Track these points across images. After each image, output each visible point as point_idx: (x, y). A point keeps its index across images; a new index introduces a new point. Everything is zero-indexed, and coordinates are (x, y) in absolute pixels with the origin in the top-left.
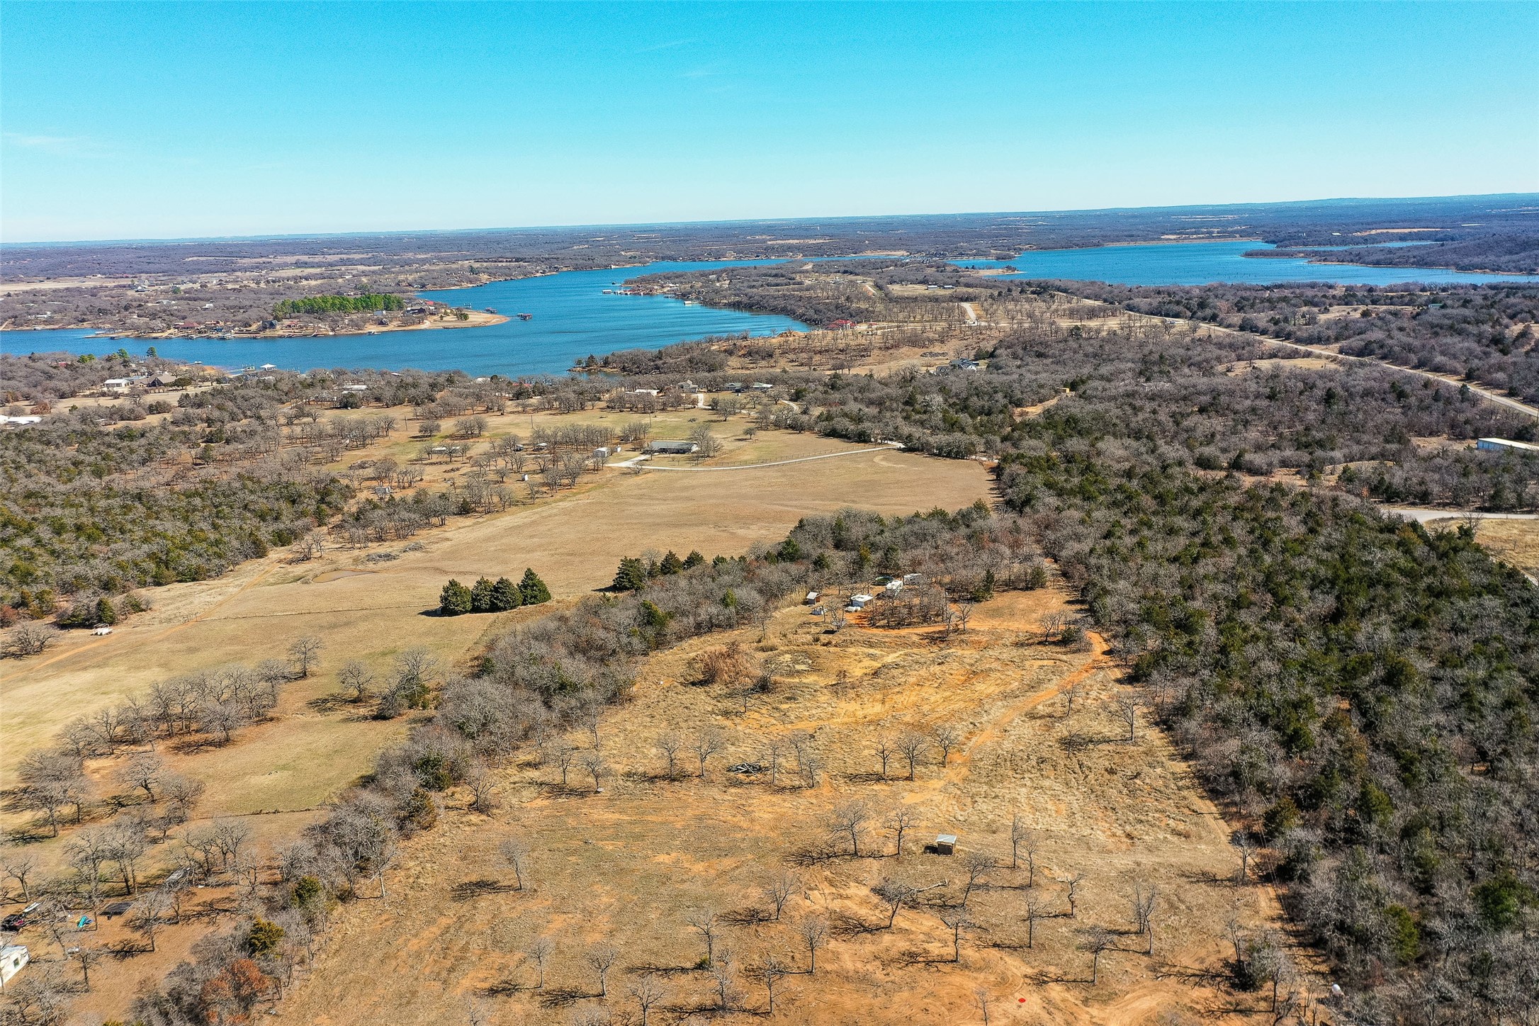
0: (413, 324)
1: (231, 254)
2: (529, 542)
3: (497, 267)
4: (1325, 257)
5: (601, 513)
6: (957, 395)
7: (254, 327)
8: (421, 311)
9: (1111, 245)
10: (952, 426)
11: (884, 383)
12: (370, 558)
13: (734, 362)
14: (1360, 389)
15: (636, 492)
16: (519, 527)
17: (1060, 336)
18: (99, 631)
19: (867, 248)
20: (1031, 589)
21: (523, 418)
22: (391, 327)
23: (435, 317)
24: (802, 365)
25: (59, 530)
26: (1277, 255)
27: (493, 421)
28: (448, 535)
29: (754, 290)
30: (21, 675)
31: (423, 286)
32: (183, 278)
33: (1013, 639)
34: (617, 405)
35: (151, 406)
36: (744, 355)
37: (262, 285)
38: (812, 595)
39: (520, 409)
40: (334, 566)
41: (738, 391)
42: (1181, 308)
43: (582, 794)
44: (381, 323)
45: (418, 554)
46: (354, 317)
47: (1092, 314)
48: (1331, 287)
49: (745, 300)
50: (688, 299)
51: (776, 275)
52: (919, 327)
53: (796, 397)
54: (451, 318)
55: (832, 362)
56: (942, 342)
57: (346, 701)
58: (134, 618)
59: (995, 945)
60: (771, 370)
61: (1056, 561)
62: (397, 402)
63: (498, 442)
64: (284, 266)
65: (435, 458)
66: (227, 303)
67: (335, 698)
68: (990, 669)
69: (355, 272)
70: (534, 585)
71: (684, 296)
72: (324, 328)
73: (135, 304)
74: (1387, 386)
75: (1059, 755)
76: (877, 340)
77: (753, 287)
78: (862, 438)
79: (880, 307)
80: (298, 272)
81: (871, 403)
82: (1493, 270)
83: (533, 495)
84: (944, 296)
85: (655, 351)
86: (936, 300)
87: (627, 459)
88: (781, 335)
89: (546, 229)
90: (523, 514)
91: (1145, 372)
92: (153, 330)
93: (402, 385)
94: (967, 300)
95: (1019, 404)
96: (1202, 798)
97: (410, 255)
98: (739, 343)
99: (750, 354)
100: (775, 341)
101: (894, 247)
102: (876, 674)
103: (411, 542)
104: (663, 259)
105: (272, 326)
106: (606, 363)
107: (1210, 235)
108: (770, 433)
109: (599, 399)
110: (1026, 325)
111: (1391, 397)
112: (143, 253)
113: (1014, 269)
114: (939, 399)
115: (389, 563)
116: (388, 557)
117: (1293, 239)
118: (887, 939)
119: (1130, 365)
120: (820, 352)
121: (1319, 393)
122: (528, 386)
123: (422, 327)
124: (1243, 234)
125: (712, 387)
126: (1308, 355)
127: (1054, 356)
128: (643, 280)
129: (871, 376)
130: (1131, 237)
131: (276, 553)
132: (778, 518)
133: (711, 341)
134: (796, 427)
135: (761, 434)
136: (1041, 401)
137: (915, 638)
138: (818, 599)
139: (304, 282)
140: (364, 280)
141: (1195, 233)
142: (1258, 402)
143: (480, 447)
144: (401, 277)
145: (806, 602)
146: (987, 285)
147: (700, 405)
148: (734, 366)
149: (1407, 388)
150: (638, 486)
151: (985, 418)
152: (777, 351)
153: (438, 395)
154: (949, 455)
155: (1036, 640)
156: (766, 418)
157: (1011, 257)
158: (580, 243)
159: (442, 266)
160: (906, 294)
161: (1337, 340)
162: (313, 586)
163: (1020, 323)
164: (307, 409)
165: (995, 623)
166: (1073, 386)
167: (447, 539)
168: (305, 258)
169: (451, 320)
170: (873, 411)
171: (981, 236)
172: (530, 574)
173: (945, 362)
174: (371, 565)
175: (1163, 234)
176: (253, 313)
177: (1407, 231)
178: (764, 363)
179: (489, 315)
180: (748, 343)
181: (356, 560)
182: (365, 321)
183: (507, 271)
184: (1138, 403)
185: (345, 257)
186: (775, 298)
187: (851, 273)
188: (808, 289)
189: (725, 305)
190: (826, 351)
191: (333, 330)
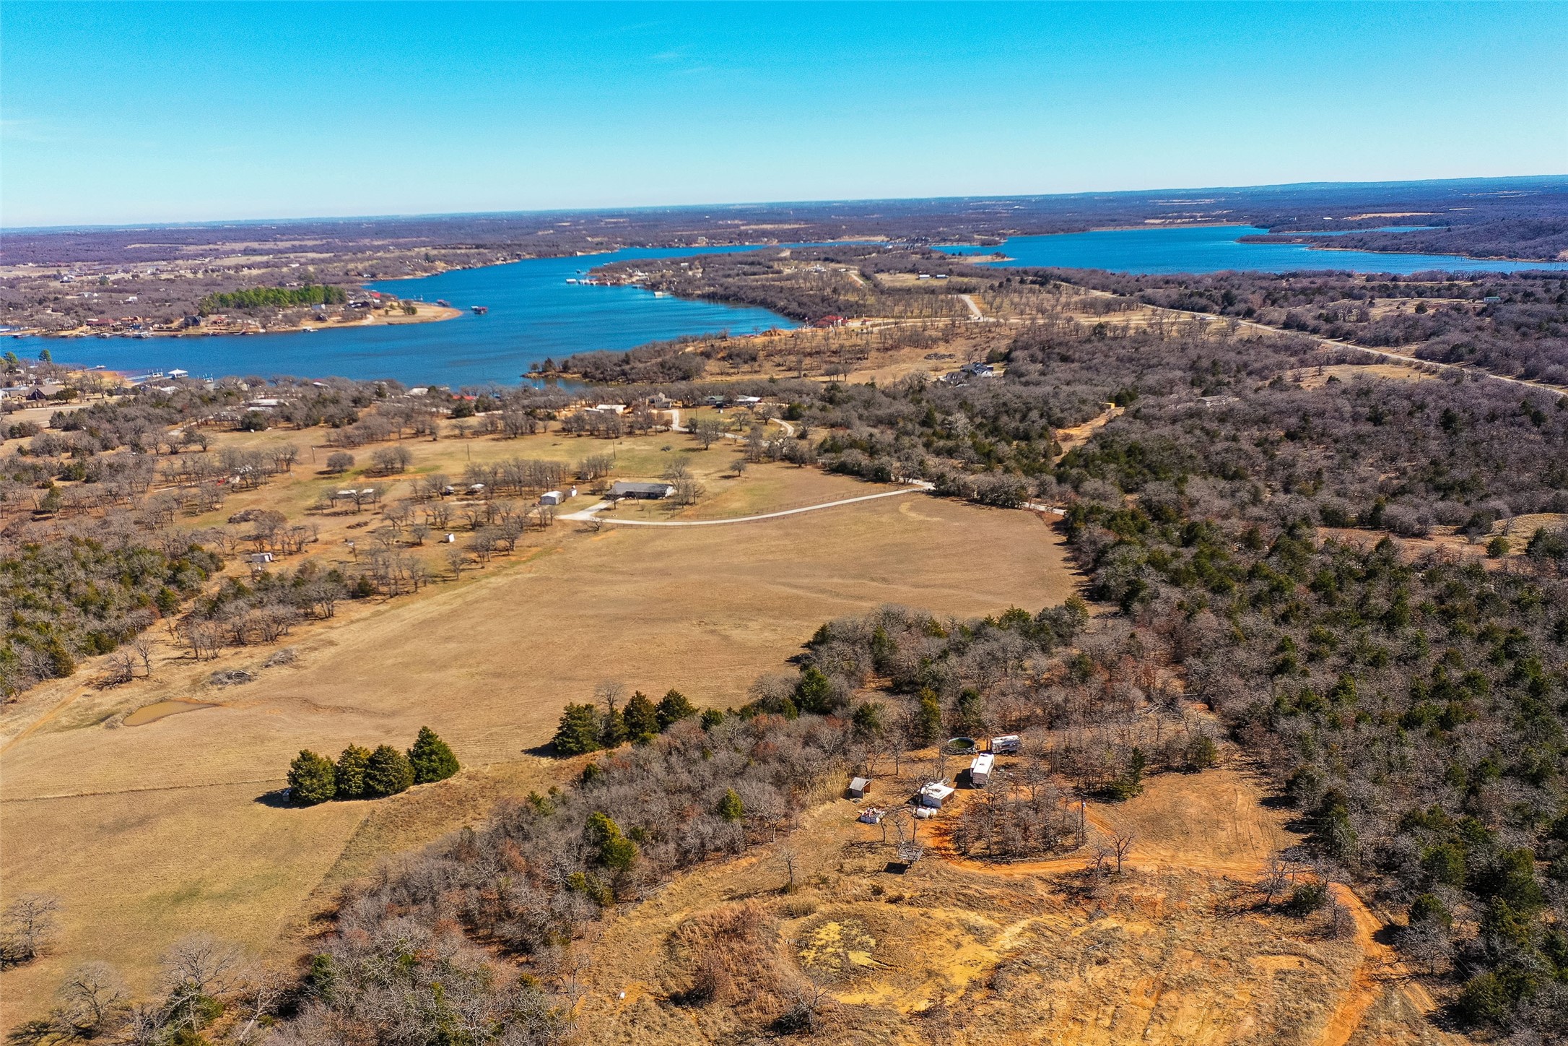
0: (355, 319)
1: (177, 241)
3: (455, 255)
4: (1327, 243)
5: (546, 597)
6: (982, 413)
7: (175, 325)
8: (365, 304)
9: (1097, 230)
10: (988, 458)
11: (891, 395)
12: (215, 678)
13: (712, 366)
14: (1480, 409)
15: (594, 560)
16: (433, 620)
17: (1082, 336)
19: (845, 233)
20: (1199, 769)
21: (459, 445)
22: (330, 323)
23: (379, 312)
24: (790, 369)
26: (1274, 240)
27: (420, 449)
28: (334, 635)
29: (730, 280)
31: (373, 275)
32: (115, 267)
33: (1207, 895)
34: (574, 428)
35: (12, 429)
36: (723, 359)
37: (200, 275)
38: (858, 783)
39: (457, 432)
40: (160, 693)
41: (719, 406)
44: (319, 319)
45: (286, 671)
46: (289, 312)
47: (1108, 307)
48: (1349, 276)
49: (720, 291)
50: (658, 289)
51: (752, 264)
52: (918, 323)
53: (791, 415)
54: (399, 312)
55: (825, 367)
56: (947, 341)
60: (756, 377)
61: (1211, 709)
62: (310, 422)
63: (421, 483)
64: (228, 254)
65: (338, 506)
66: (155, 295)
68: (1193, 980)
69: (303, 260)
70: (432, 752)
71: (654, 287)
72: (254, 325)
73: (52, 296)
74: (1513, 405)
76: (874, 341)
77: (729, 276)
78: (880, 476)
79: (871, 300)
80: (243, 260)
81: (878, 422)
82: (1510, 257)
83: (456, 567)
84: (941, 287)
85: (620, 354)
86: (932, 291)
87: (583, 508)
88: (765, 334)
89: (512, 214)
90: (442, 598)
91: (1199, 383)
92: (63, 328)
93: (322, 401)
94: (965, 291)
95: (1060, 424)
97: (367, 242)
98: (717, 343)
99: (730, 356)
100: (759, 340)
101: (874, 232)
102: (991, 982)
103: (279, 648)
104: (632, 245)
105: (196, 322)
106: (566, 368)
107: (1195, 220)
108: (763, 467)
109: (554, 418)
110: (1041, 322)
111: (1526, 421)
112: (84, 240)
113: (1004, 256)
114: (962, 418)
115: (241, 688)
116: (241, 677)
117: (1283, 223)
119: (1177, 373)
120: (810, 355)
121: (1433, 414)
122: (472, 400)
123: (365, 322)
124: (1229, 218)
125: (690, 401)
126: (1382, 360)
127: (1081, 360)
128: (610, 269)
129: (873, 385)
130: (1113, 221)
131: (89, 668)
132: (786, 609)
133: (685, 341)
134: (794, 459)
135: (752, 467)
136: (1085, 421)
137: (1041, 889)
138: (867, 789)
139: (246, 271)
140: (311, 268)
141: (1177, 218)
142: (1360, 426)
143: (399, 488)
144: (351, 266)
145: (849, 794)
146: (981, 273)
147: (676, 426)
148: (712, 375)
149: (1540, 409)
151: (1023, 444)
152: (761, 353)
153: (362, 413)
155: (1249, 900)
156: (756, 445)
157: (996, 243)
158: (546, 228)
159: (397, 253)
160: (898, 285)
161: (1407, 341)
162: (119, 733)
163: (1033, 319)
164: (199, 432)
165: (1163, 852)
166: (1119, 401)
167: (332, 643)
168: (255, 245)
169: (397, 315)
170: (889, 436)
171: (961, 221)
172: (426, 738)
173: (956, 366)
174: (214, 693)
175: (1146, 218)
176: (177, 308)
177: (1399, 215)
178: (746, 368)
179: (441, 309)
180: (727, 343)
181: (196, 683)
182: (301, 316)
183: (465, 259)
184: (1209, 426)
185: (297, 243)
186: (753, 289)
187: (832, 261)
188: (789, 278)
189: (699, 296)
190: (817, 353)
191: (264, 327)
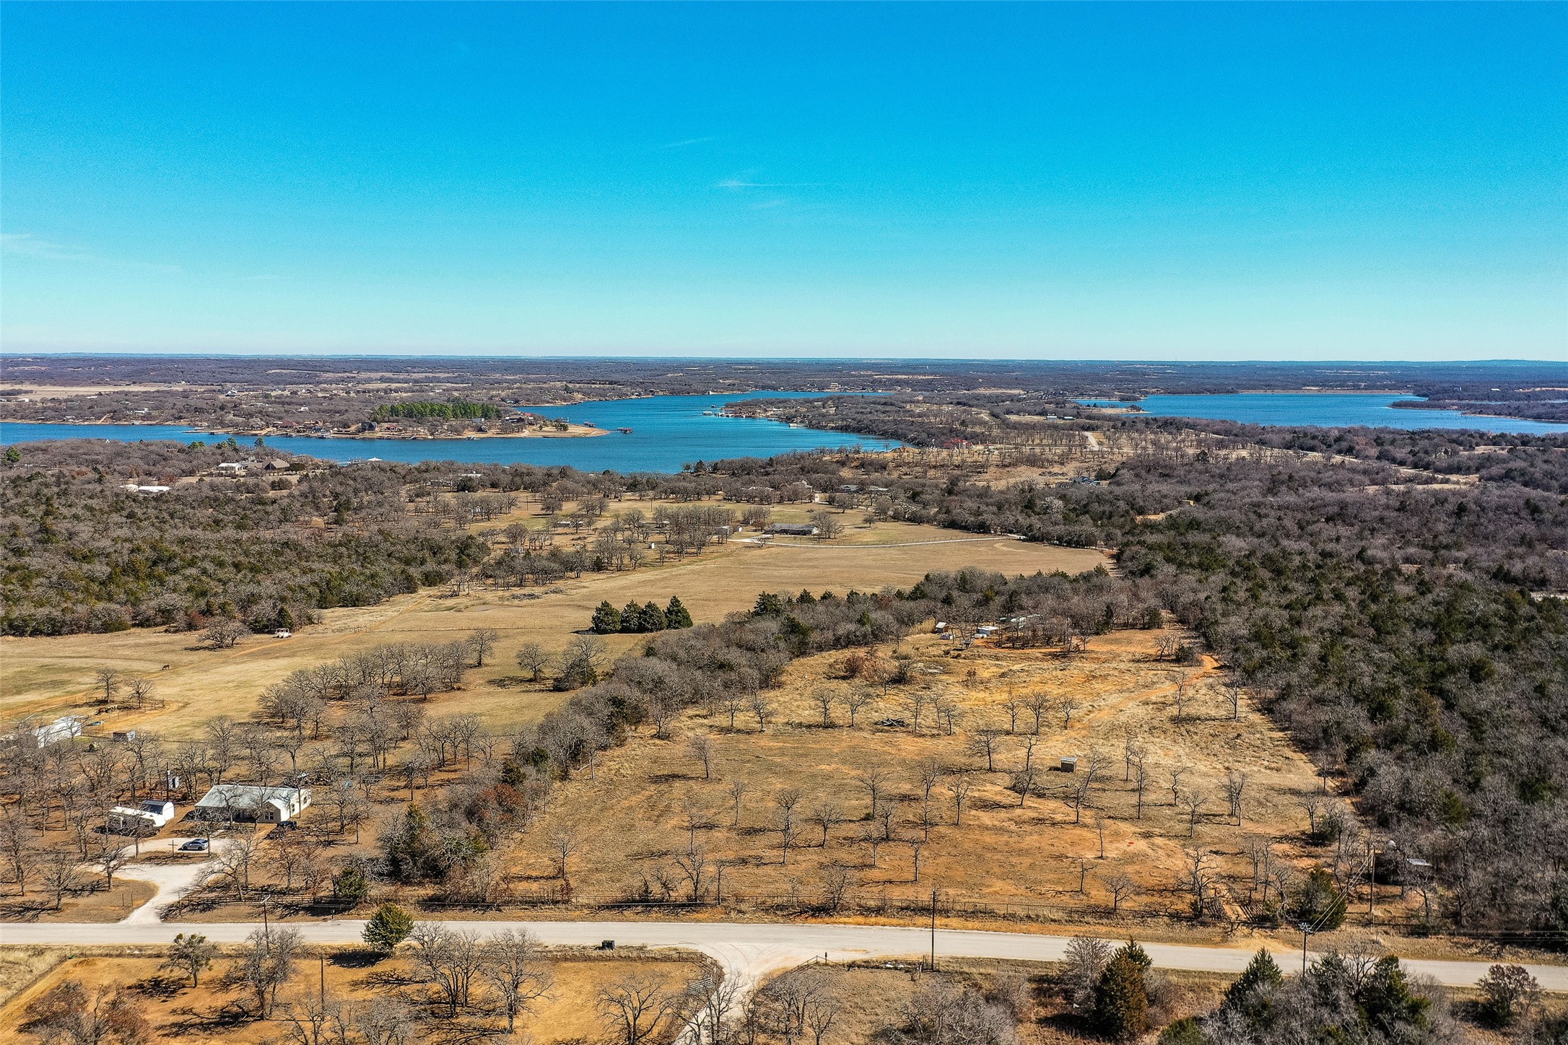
0: (513, 431)
2: (663, 591)
3: (590, 389)
4: (1482, 411)
6: (1077, 502)
7: (353, 428)
8: (520, 420)
10: (1073, 523)
11: (1002, 492)
12: (514, 597)
13: (846, 470)
14: (1493, 505)
15: (761, 561)
17: (1186, 461)
18: (281, 634)
19: (981, 385)
20: (1148, 629)
21: (642, 504)
22: (489, 434)
23: (534, 427)
24: (917, 475)
25: (221, 564)
26: (1427, 406)
27: (612, 505)
28: (586, 583)
29: (863, 416)
30: (221, 660)
31: (517, 402)
32: (271, 387)
33: (1130, 657)
34: (733, 498)
35: (273, 483)
36: (856, 467)
37: (352, 394)
38: (941, 625)
39: (637, 498)
40: (482, 601)
41: (854, 491)
42: (1316, 442)
43: (750, 732)
44: (480, 430)
45: (559, 596)
46: (453, 424)
47: (1220, 445)
49: (853, 424)
50: (793, 422)
51: (885, 404)
52: (1037, 450)
53: (913, 498)
54: (550, 428)
55: (948, 475)
56: (1062, 464)
57: (521, 681)
58: (308, 628)
59: (1109, 817)
61: (1173, 612)
62: (513, 488)
63: (621, 520)
64: (369, 381)
65: (560, 530)
66: (321, 408)
67: (511, 679)
68: (1108, 675)
69: (443, 388)
70: (679, 611)
71: (789, 419)
72: (423, 432)
73: (228, 405)
74: (1521, 502)
75: (1168, 725)
76: (994, 459)
77: (862, 413)
78: (983, 528)
79: (996, 432)
80: (384, 385)
81: (989, 505)
83: (662, 559)
84: (1064, 425)
85: (766, 458)
86: (1055, 428)
87: (749, 537)
88: (894, 452)
90: (656, 572)
91: (1272, 489)
92: (252, 428)
93: (517, 473)
94: (1088, 429)
95: (1141, 512)
96: (1295, 751)
97: (499, 376)
98: (851, 457)
99: (862, 465)
100: (889, 456)
101: (1009, 386)
102: (1003, 675)
103: (553, 587)
104: (763, 388)
105: (371, 428)
106: (715, 470)
107: (1357, 387)
108: (889, 524)
109: (715, 494)
110: (1151, 451)
111: (1524, 513)
113: (1139, 409)
114: (1058, 503)
115: (533, 601)
116: (532, 596)
117: (1447, 393)
118: (1018, 811)
119: (1257, 483)
120: (935, 467)
121: (1449, 507)
123: (522, 435)
124: (1392, 388)
125: (827, 488)
126: (1446, 481)
127: (1178, 476)
128: (745, 404)
129: (988, 488)
130: (1269, 387)
131: (423, 591)
133: (822, 453)
134: (915, 520)
135: (880, 524)
136: (1164, 511)
137: (1040, 655)
138: (946, 628)
139: (394, 393)
140: (456, 394)
141: (1340, 385)
142: (1386, 513)
143: (604, 523)
144: (493, 393)
145: (935, 631)
146: (1110, 418)
147: (817, 501)
149: (1543, 506)
150: (763, 557)
151: (1106, 521)
152: (891, 464)
154: (1069, 544)
155: (1152, 659)
156: (884, 513)
157: (1135, 399)
158: (674, 371)
159: (533, 386)
160: (1024, 422)
161: (1477, 470)
162: (466, 614)
163: (1144, 450)
165: (1114, 647)
166: (1197, 498)
167: (585, 587)
168: (389, 375)
169: (550, 430)
170: (992, 509)
171: (1105, 380)
172: (675, 602)
173: (1065, 480)
174: (516, 602)
175: (1305, 385)
176: (350, 417)
178: (876, 472)
179: (590, 429)
180: (862, 455)
181: (502, 598)
182: (464, 427)
183: (601, 392)
184: (1263, 511)
185: (431, 375)
186: (885, 422)
187: (964, 405)
188: (920, 415)
189: (832, 428)
190: (943, 466)
191: (432, 434)
